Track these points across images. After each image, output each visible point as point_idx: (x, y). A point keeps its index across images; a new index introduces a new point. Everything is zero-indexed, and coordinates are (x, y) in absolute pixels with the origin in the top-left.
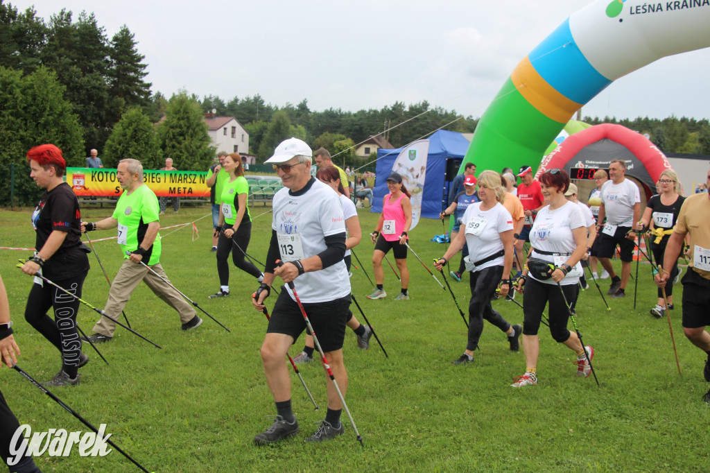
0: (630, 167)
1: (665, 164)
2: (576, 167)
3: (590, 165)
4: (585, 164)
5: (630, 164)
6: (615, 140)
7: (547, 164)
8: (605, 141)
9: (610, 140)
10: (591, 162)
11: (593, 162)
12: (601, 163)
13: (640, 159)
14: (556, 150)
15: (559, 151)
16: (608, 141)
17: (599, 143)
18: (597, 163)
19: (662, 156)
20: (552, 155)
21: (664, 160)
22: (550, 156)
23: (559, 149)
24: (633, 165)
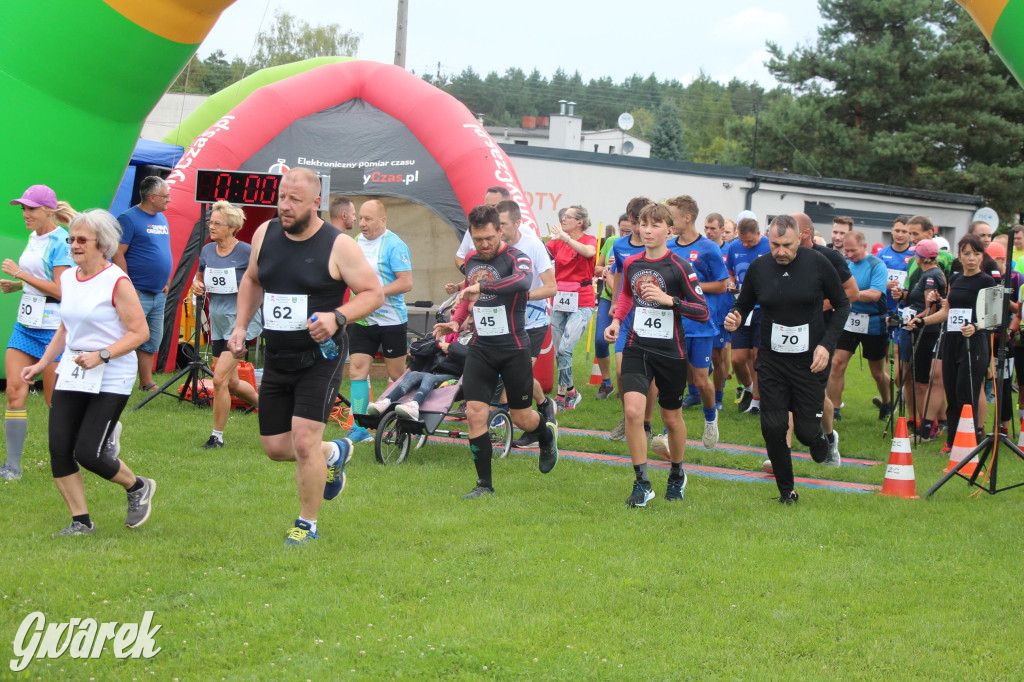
0: (409, 179)
1: (497, 173)
2: (270, 171)
5: (410, 170)
6: (379, 105)
7: (190, 160)
8: (357, 107)
9: (366, 104)
10: (313, 163)
11: (318, 163)
12: (337, 165)
13: (437, 158)
14: (218, 125)
15: (227, 128)
16: (363, 106)
17: (338, 112)
18: (327, 165)
19: (492, 151)
20: (206, 140)
21: (497, 162)
22: (201, 140)
23: (227, 122)
24: (417, 172)
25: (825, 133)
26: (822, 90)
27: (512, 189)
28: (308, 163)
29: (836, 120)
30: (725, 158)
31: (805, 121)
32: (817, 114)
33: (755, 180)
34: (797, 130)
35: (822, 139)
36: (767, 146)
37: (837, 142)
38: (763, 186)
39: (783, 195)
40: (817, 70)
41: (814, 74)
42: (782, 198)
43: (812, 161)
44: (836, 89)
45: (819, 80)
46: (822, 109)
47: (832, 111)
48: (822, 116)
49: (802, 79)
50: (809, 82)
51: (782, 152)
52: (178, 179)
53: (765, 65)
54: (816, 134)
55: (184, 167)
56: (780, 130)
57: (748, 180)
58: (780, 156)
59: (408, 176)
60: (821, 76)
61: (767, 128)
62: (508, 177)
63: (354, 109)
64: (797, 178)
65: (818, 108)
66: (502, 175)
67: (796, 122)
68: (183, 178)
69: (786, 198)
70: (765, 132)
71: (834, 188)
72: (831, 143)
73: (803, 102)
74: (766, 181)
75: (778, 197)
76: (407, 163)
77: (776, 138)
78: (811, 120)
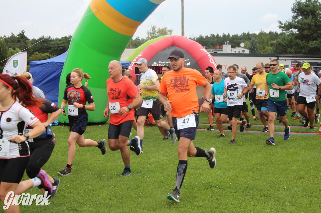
3: (161, 64)
4: (158, 63)
5: (188, 62)
7: (133, 65)
11: (164, 62)
13: (195, 58)
14: (139, 55)
15: (141, 56)
16: (175, 47)
17: (169, 49)
18: (167, 62)
19: (208, 55)
20: (136, 59)
21: (210, 58)
22: (135, 59)
23: (141, 54)
24: (190, 62)
25: (295, 43)
26: (294, 32)
27: (214, 64)
28: (162, 62)
29: (298, 39)
30: (269, 52)
31: (290, 40)
32: (293, 38)
33: (278, 57)
34: (288, 43)
35: (295, 45)
36: (280, 48)
37: (299, 45)
38: (280, 58)
39: (285, 60)
40: (292, 27)
41: (291, 28)
42: (285, 61)
43: (293, 51)
44: (298, 31)
45: (293, 29)
46: (294, 37)
47: (297, 37)
48: (294, 39)
49: (288, 29)
50: (290, 30)
51: (284, 49)
52: (130, 69)
53: (278, 27)
54: (293, 43)
55: (131, 66)
56: (283, 43)
57: (276, 57)
58: (284, 50)
59: (187, 64)
60: (293, 28)
61: (280, 43)
62: (213, 61)
63: (172, 48)
64: (289, 55)
65: (293, 37)
66: (211, 61)
67: (288, 41)
68: (131, 69)
69: (286, 61)
70: (279, 44)
71: (299, 57)
72: (297, 45)
73: (289, 36)
74: (281, 57)
75: (284, 60)
76: (187, 60)
77: (282, 45)
78: (291, 40)
